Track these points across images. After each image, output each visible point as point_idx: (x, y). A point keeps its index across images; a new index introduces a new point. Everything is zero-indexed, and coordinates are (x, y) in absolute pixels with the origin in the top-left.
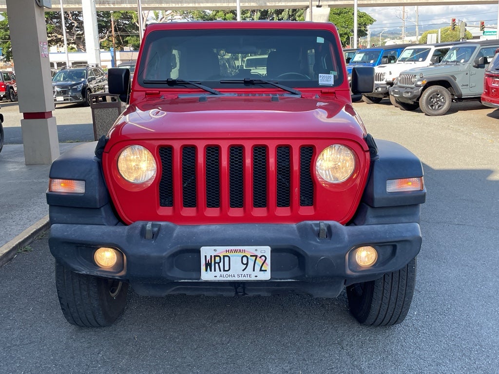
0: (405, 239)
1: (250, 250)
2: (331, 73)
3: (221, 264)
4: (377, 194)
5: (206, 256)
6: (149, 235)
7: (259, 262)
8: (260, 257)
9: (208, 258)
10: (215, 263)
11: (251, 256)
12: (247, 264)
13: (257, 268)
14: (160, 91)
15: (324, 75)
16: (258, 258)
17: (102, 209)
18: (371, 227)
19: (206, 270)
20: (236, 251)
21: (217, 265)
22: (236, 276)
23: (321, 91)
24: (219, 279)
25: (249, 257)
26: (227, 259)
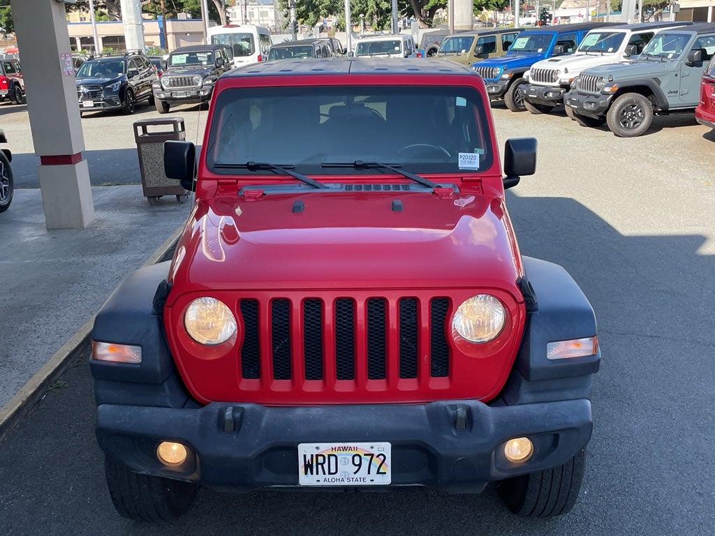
0: (570, 426)
1: (364, 447)
2: (476, 152)
3: (326, 466)
4: (535, 361)
5: (305, 456)
6: (229, 427)
7: (376, 462)
8: (378, 456)
9: (308, 458)
10: (317, 464)
11: (365, 455)
12: (360, 465)
13: (374, 469)
14: (237, 180)
15: (465, 154)
16: (374, 457)
17: (165, 384)
18: (526, 408)
19: (306, 473)
20: (345, 449)
21: (320, 466)
22: (346, 480)
23: (462, 178)
24: (322, 483)
25: (362, 456)
26: (333, 459)
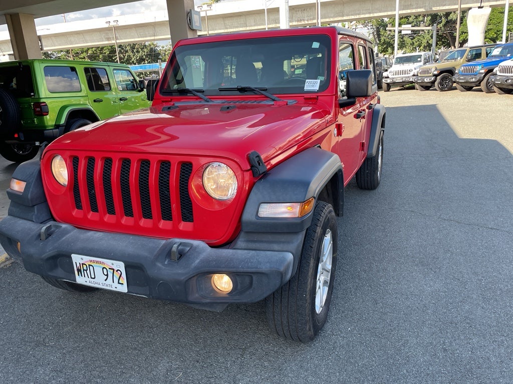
1: (109, 263)
3: (88, 271)
5: (76, 263)
6: (43, 237)
7: (117, 275)
8: (117, 271)
9: (78, 265)
10: (84, 270)
11: (110, 269)
12: (107, 276)
13: (116, 280)
16: (115, 271)
17: (36, 207)
19: (79, 275)
20: (97, 262)
21: (85, 271)
22: (101, 284)
24: (88, 284)
25: (108, 269)
26: (91, 268)
